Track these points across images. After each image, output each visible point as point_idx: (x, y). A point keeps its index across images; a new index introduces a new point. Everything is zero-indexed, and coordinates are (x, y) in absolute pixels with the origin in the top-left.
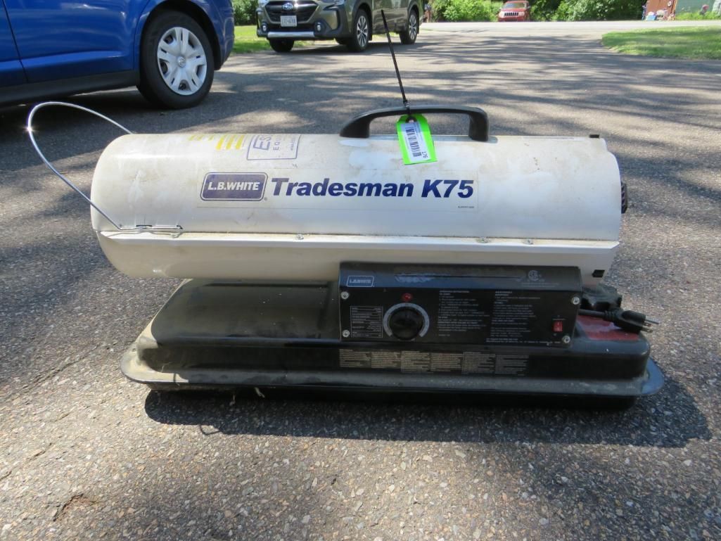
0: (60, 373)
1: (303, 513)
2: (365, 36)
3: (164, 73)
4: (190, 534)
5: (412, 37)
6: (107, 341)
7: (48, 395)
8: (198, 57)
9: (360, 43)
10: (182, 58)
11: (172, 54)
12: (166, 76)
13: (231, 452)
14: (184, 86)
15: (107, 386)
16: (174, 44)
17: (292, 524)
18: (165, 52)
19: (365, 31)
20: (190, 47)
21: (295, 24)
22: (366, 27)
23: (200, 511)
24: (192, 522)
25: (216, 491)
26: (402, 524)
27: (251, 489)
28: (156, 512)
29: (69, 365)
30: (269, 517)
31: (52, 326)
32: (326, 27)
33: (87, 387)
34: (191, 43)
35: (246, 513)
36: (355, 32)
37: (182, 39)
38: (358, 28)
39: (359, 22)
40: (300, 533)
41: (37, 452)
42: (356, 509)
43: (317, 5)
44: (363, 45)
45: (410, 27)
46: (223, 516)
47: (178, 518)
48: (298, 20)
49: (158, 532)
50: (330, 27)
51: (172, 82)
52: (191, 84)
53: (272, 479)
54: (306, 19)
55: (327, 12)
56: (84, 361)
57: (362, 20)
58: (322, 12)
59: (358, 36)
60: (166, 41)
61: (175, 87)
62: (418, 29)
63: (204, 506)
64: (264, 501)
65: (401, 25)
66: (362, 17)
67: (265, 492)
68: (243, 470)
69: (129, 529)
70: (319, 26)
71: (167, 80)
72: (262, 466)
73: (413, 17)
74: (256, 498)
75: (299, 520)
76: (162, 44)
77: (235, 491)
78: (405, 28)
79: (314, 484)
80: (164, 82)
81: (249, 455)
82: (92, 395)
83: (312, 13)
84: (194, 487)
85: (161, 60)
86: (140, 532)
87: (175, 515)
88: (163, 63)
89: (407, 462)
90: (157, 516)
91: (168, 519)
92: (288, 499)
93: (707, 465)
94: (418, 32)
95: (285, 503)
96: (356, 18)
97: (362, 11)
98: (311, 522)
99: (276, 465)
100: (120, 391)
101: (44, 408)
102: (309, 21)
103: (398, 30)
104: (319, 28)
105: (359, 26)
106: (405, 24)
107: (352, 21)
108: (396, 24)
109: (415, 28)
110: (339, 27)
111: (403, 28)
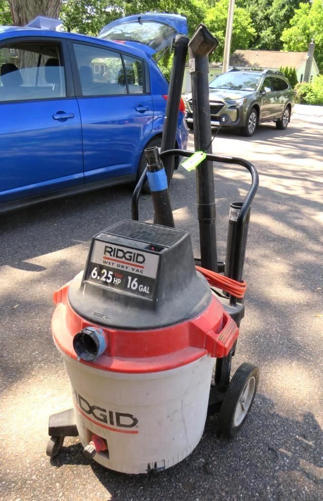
2: (253, 125)
5: (285, 125)
9: (249, 130)
19: (254, 123)
22: (255, 120)
32: (228, 120)
36: (248, 123)
38: (250, 121)
39: (251, 117)
43: (225, 105)
44: (251, 132)
45: (284, 118)
50: (231, 120)
54: (216, 113)
55: (230, 110)
57: (254, 114)
58: (227, 110)
59: (249, 126)
62: (289, 119)
65: (278, 117)
66: (253, 113)
73: (287, 111)
78: (281, 119)
83: (220, 110)
94: (289, 121)
96: (249, 114)
97: (254, 109)
102: (218, 115)
103: (276, 120)
104: (224, 120)
105: (251, 119)
106: (281, 117)
107: (246, 115)
108: (275, 117)
109: (288, 119)
110: (237, 120)
111: (279, 119)
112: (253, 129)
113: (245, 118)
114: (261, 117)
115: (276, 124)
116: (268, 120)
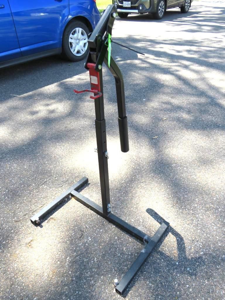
0: (44, 184)
1: (101, 229)
2: (162, 11)
3: (71, 47)
4: (76, 230)
5: (187, 10)
6: (55, 175)
7: (42, 190)
8: (85, 39)
10: (78, 40)
11: (75, 39)
12: (72, 49)
13: (86, 212)
14: (78, 52)
15: (56, 190)
16: (76, 35)
17: (98, 231)
18: (72, 39)
19: (163, 9)
20: (82, 36)
21: (130, 6)
22: (164, 7)
23: (78, 225)
24: (76, 228)
25: (82, 221)
26: (122, 235)
27: (90, 222)
28: (69, 224)
29: (46, 182)
30: (93, 229)
31: (40, 168)
32: (144, 8)
33: (51, 189)
34: (82, 34)
35: (88, 227)
36: (158, 10)
37: (79, 33)
38: (159, 8)
39: (160, 4)
40: (99, 233)
41: (41, 206)
42: (113, 230)
44: (161, 16)
45: (186, 4)
46: (83, 227)
47: (73, 226)
48: (131, 4)
49: (69, 229)
50: (146, 8)
51: (74, 51)
52: (81, 51)
53: (95, 220)
54: (135, 4)
56: (50, 181)
58: (143, 1)
59: (159, 12)
60: (73, 34)
61: (75, 53)
63: (79, 224)
64: (92, 225)
65: (181, 4)
66: (162, 2)
67: (93, 223)
68: (88, 217)
69: (63, 227)
70: (141, 7)
71: (72, 50)
72: (93, 217)
74: (91, 224)
75: (100, 231)
76: (71, 36)
77: (86, 222)
78: (184, 6)
79: (104, 223)
80: (71, 51)
81: (90, 214)
82: (52, 192)
83: (138, 1)
84: (77, 220)
85: (70, 42)
86: (65, 228)
87: (73, 225)
88: (71, 43)
89: (127, 221)
90: (69, 225)
91: (71, 226)
92: (98, 225)
93: (203, 232)
94: (190, 6)
95: (97, 226)
96: (159, 2)
98: (102, 231)
99: (96, 217)
100: (59, 192)
101: (42, 194)
102: (136, 5)
103: (180, 6)
104: (141, 8)
105: (160, 6)
106: (184, 3)
107: (157, 4)
108: (179, 4)
109: (189, 5)
110: (150, 8)
111: (182, 5)
112: (162, 14)
113: (156, 6)
114: (168, 5)
115: (181, 9)
116: (174, 6)
